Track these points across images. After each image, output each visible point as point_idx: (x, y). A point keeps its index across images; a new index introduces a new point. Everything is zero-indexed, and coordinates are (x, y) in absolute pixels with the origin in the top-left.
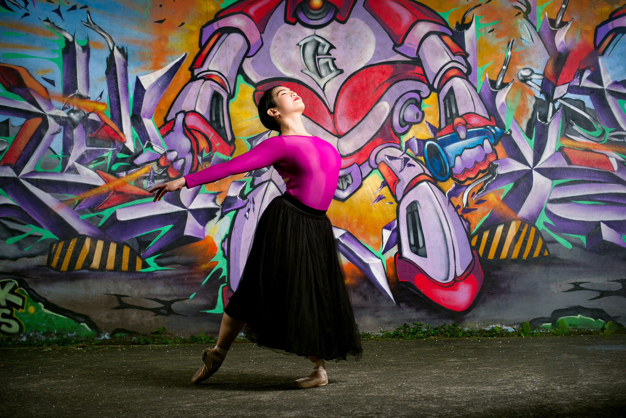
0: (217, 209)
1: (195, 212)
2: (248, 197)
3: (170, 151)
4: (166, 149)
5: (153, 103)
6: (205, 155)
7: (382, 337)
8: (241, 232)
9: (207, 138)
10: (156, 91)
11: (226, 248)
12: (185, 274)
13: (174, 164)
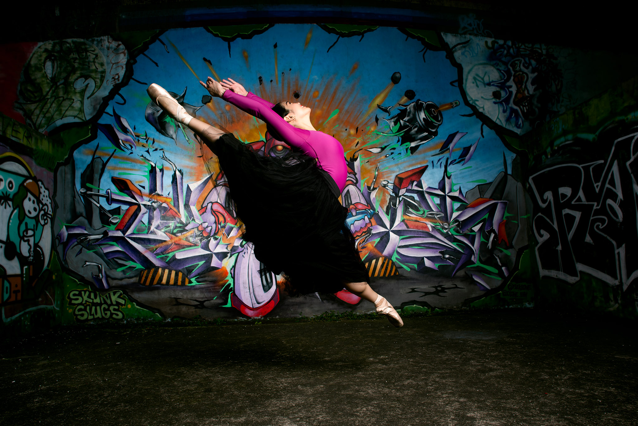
0: (228, 253)
1: (217, 254)
2: (244, 246)
3: (205, 222)
4: (202, 221)
5: (196, 198)
6: (222, 224)
7: (314, 319)
8: (241, 264)
9: (223, 216)
10: (198, 191)
11: (233, 273)
12: (211, 287)
13: (206, 229)
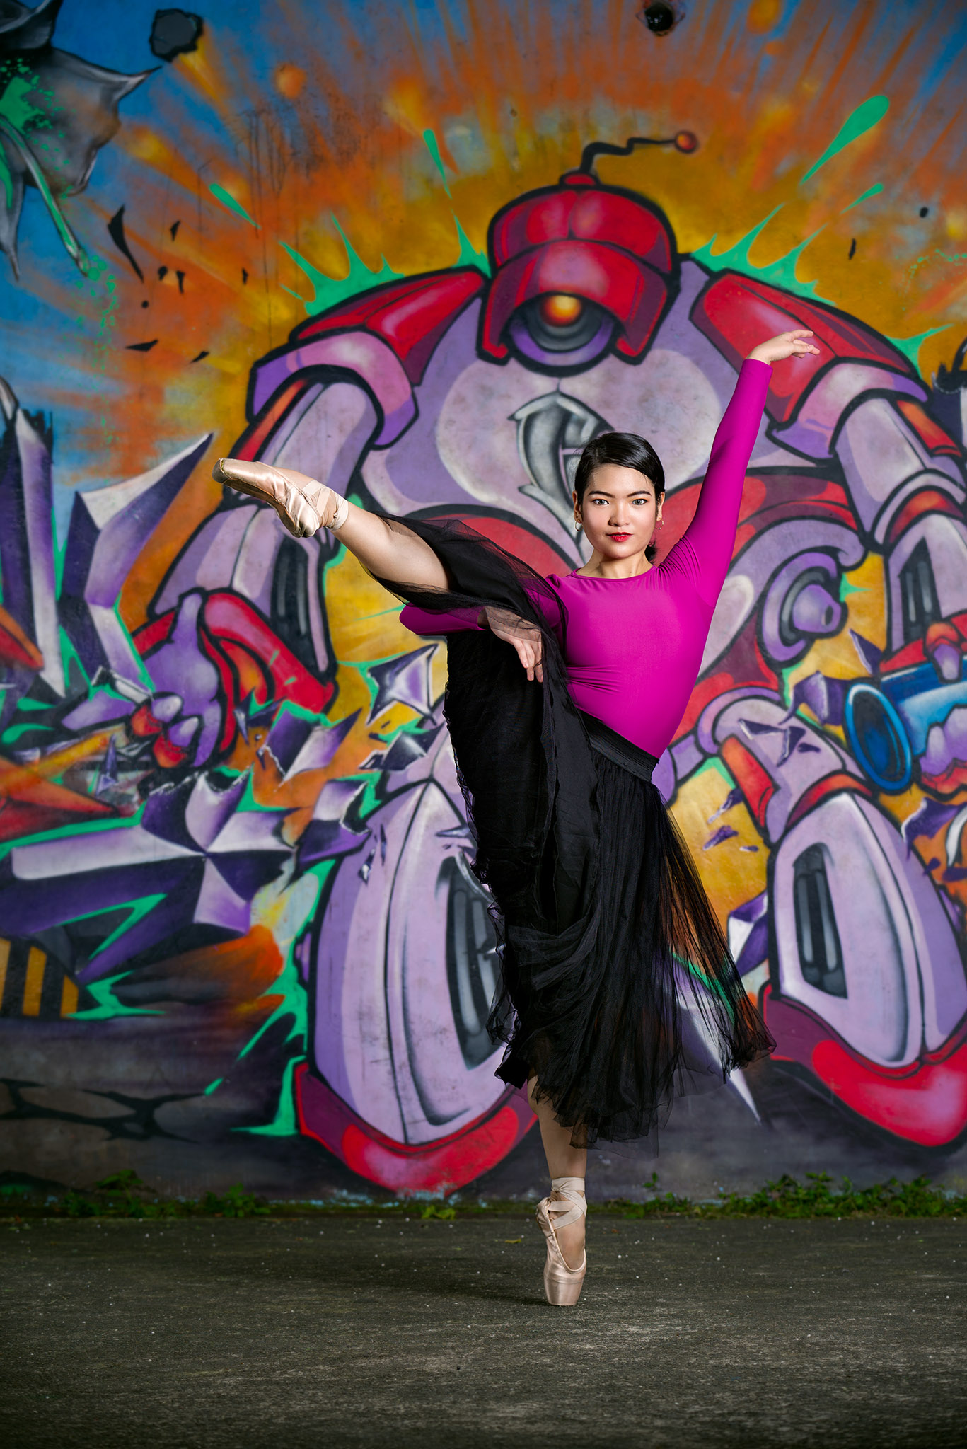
0: (284, 856)
1: (227, 862)
2: (370, 823)
3: (163, 695)
4: (152, 690)
5: (118, 565)
6: (256, 707)
7: (723, 1210)
8: (347, 917)
9: (261, 663)
10: (126, 533)
11: (306, 959)
12: (194, 1028)
13: (172, 729)
